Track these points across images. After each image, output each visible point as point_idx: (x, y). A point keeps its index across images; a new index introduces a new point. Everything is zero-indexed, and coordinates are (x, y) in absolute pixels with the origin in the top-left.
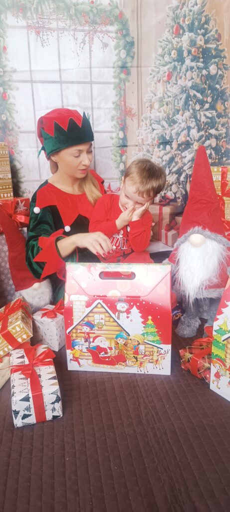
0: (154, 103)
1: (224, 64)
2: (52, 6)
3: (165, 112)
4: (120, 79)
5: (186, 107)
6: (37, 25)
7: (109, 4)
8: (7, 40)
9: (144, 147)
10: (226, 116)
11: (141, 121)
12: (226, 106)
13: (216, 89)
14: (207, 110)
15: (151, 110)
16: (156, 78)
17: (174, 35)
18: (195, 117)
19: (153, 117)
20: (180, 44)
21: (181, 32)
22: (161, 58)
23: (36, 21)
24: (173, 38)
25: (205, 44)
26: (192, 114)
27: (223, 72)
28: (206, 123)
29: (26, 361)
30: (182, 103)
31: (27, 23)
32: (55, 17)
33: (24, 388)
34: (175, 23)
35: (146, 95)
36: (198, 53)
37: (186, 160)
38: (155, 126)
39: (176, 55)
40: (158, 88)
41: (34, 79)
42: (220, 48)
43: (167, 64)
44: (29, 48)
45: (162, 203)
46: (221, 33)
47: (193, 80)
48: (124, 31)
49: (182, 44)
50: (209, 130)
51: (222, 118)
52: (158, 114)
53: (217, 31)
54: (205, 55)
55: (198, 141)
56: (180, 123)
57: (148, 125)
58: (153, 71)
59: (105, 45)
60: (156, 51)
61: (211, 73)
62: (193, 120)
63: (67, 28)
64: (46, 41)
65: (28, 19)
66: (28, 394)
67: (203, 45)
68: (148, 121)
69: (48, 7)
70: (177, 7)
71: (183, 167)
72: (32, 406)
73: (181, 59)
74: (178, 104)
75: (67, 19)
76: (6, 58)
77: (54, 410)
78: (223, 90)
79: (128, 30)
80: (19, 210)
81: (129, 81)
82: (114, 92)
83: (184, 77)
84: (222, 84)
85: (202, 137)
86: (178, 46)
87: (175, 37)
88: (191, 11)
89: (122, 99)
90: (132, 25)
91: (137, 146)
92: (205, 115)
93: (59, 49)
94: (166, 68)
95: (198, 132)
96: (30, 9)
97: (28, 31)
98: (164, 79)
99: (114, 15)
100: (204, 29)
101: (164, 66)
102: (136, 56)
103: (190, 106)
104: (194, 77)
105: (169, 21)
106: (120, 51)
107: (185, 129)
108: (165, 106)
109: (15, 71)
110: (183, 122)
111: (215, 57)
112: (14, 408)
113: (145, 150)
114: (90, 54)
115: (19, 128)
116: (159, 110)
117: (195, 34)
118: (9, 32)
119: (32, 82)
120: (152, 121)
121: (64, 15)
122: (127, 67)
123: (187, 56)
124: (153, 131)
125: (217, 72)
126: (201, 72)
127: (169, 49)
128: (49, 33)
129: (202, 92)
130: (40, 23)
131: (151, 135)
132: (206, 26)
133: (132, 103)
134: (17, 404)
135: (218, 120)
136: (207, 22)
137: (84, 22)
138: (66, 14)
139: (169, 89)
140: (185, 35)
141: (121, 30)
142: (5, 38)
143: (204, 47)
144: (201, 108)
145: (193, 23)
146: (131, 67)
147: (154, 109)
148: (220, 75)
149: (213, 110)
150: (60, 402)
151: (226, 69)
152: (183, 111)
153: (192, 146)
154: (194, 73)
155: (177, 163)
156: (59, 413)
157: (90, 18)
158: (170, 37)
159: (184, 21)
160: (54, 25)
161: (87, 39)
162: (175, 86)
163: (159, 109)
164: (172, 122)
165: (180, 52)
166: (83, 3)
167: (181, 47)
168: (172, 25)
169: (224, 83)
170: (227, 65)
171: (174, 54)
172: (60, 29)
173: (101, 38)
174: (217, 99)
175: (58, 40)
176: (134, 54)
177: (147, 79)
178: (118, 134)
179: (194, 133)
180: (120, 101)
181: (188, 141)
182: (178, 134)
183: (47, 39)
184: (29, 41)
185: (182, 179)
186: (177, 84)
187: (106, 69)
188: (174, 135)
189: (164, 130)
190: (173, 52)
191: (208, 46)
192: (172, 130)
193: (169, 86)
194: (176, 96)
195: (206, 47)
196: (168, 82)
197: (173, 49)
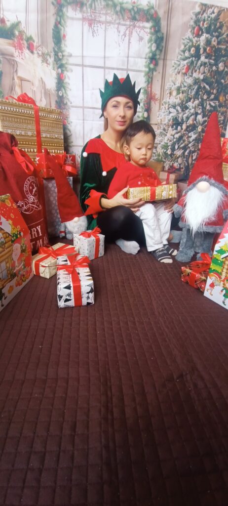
0: (173, 91)
2: (103, 3)
3: (180, 99)
4: (150, 69)
5: (197, 96)
6: (90, 18)
7: (147, 5)
8: (67, 29)
9: (162, 126)
10: (225, 106)
12: (227, 98)
13: (221, 83)
14: (212, 100)
15: (170, 97)
16: (176, 70)
17: (195, 35)
19: (171, 103)
20: (199, 43)
21: (200, 33)
22: (182, 53)
23: (89, 14)
24: (194, 38)
25: (218, 44)
26: (200, 102)
29: (69, 263)
30: (193, 93)
31: (83, 16)
32: (104, 12)
33: (67, 280)
34: (197, 25)
35: (168, 84)
36: (211, 52)
37: (191, 139)
38: (172, 110)
39: (194, 51)
40: (177, 79)
41: (85, 64)
43: (186, 58)
44: (83, 37)
45: (170, 171)
47: (204, 74)
48: (156, 28)
49: (200, 43)
51: (223, 108)
54: (216, 54)
55: (202, 125)
56: (190, 109)
57: (167, 108)
58: (175, 64)
59: (141, 39)
60: (180, 47)
61: (219, 70)
62: (201, 107)
63: (113, 21)
64: (96, 31)
65: (84, 12)
66: (70, 285)
67: (216, 45)
68: (167, 105)
69: (100, 5)
70: (199, 13)
71: (188, 144)
72: (72, 293)
73: (197, 56)
74: (191, 93)
75: (113, 14)
76: (65, 45)
77: (88, 298)
78: (227, 84)
79: (159, 27)
80: (67, 162)
81: (156, 71)
82: (144, 79)
83: (198, 70)
84: (227, 79)
85: (205, 122)
86: (197, 45)
87: (196, 36)
88: (209, 17)
89: (149, 86)
90: (163, 23)
91: (156, 124)
92: (210, 104)
94: (185, 62)
95: (203, 118)
96: (86, 4)
97: (83, 22)
98: (183, 71)
99: (150, 14)
100: (218, 33)
101: (184, 60)
102: (163, 50)
103: (200, 96)
104: (206, 71)
105: (192, 23)
106: (152, 44)
107: (194, 114)
108: (181, 94)
109: (70, 56)
110: (193, 108)
111: (224, 56)
112: (59, 293)
113: (162, 128)
114: (129, 45)
115: (71, 103)
117: (211, 35)
118: (69, 23)
119: (83, 66)
120: (170, 106)
121: (111, 11)
122: (155, 59)
123: (203, 53)
124: (170, 113)
125: (224, 69)
126: (212, 68)
127: (189, 46)
128: (99, 25)
129: (210, 84)
130: (93, 16)
131: (167, 117)
132: (219, 30)
133: (156, 90)
134: (61, 290)
135: (219, 109)
136: (221, 27)
137: (126, 18)
138: (113, 10)
139: (186, 80)
140: (203, 35)
141: (154, 27)
142: (65, 27)
144: (208, 98)
145: (210, 27)
146: (159, 59)
147: (173, 96)
148: (226, 71)
149: (217, 100)
150: (93, 293)
152: (194, 99)
153: (197, 129)
154: (206, 68)
155: (184, 141)
156: (91, 301)
157: (131, 15)
158: (191, 37)
159: (203, 25)
160: (103, 18)
161: (127, 32)
162: (190, 78)
163: (176, 96)
164: (184, 108)
165: (197, 48)
166: (127, 3)
167: (199, 45)
168: (194, 26)
171: (193, 50)
172: (108, 22)
173: (138, 32)
174: (221, 92)
175: (105, 32)
176: (163, 47)
177: (170, 70)
178: (143, 114)
179: (200, 117)
180: (148, 87)
181: (195, 124)
182: (188, 118)
183: (97, 30)
184: (83, 31)
185: (186, 153)
186: (191, 76)
187: (139, 60)
188: (184, 118)
189: (178, 113)
190: (193, 49)
191: (220, 46)
192: (184, 114)
193: (186, 77)
194: (190, 86)
195: (218, 47)
196: (185, 74)
197: (193, 46)
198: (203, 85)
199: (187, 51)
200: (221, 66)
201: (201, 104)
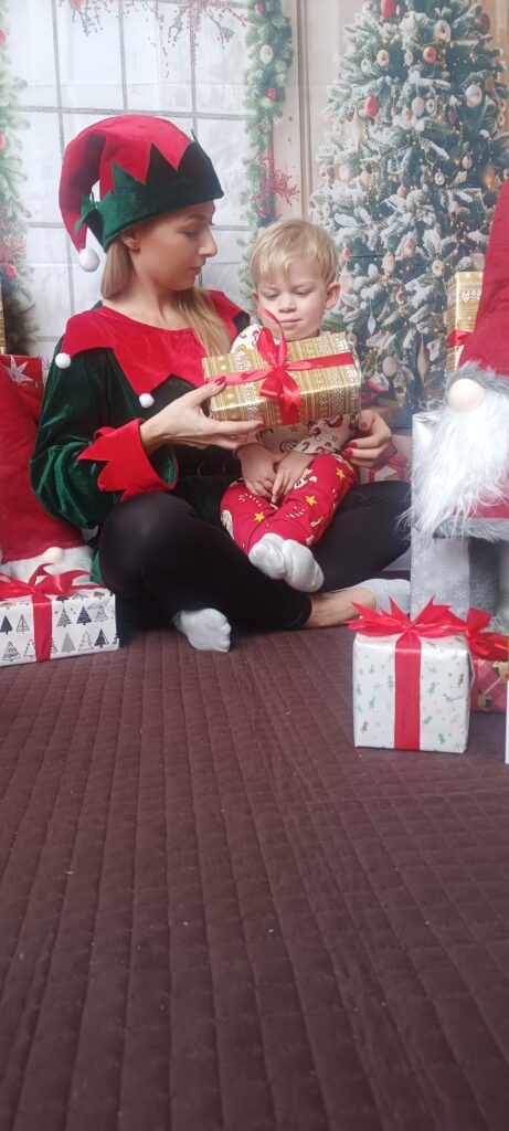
0: (338, 166)
1: (497, 85)
3: (365, 188)
4: (261, 110)
5: (414, 178)
8: (6, 16)
11: (308, 204)
13: (482, 140)
14: (462, 186)
15: (331, 182)
16: (342, 111)
17: (382, 18)
18: (434, 201)
19: (336, 198)
20: (397, 37)
21: (398, 12)
22: (353, 66)
24: (381, 24)
25: (453, 37)
26: (425, 194)
27: (495, 100)
28: (460, 217)
30: (402, 169)
35: (321, 148)
36: (437, 59)
37: (415, 301)
38: (342, 218)
39: (387, 60)
40: (347, 132)
41: (64, 105)
42: (487, 46)
43: (366, 79)
44: (55, 36)
46: (488, 14)
47: (427, 118)
48: (268, 4)
49: (401, 37)
50: (468, 232)
52: (348, 192)
53: (479, 9)
54: (453, 64)
55: (442, 257)
56: (399, 215)
57: (326, 214)
58: (336, 93)
59: (227, 34)
60: (342, 50)
61: (469, 104)
62: (430, 207)
64: (94, 20)
67: (448, 40)
68: (326, 205)
71: (407, 316)
73: (398, 70)
74: (395, 170)
76: (3, 57)
78: (499, 140)
79: (276, 2)
81: (280, 115)
82: (247, 139)
83: (405, 109)
84: (495, 129)
85: (450, 247)
86: (392, 42)
87: (384, 21)
89: (265, 155)
92: (457, 198)
93: (122, 39)
94: (365, 89)
95: (443, 237)
98: (361, 112)
100: (449, 6)
101: (360, 82)
102: (295, 59)
103: (423, 177)
104: (429, 110)
106: (260, 47)
107: (412, 229)
108: (364, 176)
109: (23, 85)
110: (406, 211)
111: (477, 68)
114: (193, 51)
115: (29, 216)
116: (351, 183)
117: (428, 16)
119: (61, 110)
120: (335, 207)
122: (275, 85)
123: (413, 64)
124: (337, 229)
125: (483, 101)
126: (446, 100)
127: (371, 47)
128: (99, 4)
129: (449, 144)
133: (288, 163)
135: (487, 210)
139: (372, 135)
140: (408, 17)
141: (261, 3)
142: (3, 12)
143: (452, 45)
144: (447, 181)
146: (286, 80)
147: (340, 180)
148: (490, 107)
149: (476, 187)
151: (503, 95)
152: (407, 186)
153: (427, 269)
154: (428, 103)
155: (393, 307)
161: (185, 19)
162: (386, 130)
163: (350, 180)
164: (380, 211)
165: (395, 52)
167: (399, 43)
169: (499, 127)
170: (505, 86)
171: (382, 57)
173: (217, 18)
174: (484, 163)
175: (121, 21)
176: (291, 52)
177: (321, 112)
179: (432, 237)
180: (261, 159)
181: (419, 254)
182: (395, 240)
183: (97, 16)
184: (55, 20)
185: (406, 343)
186: (389, 125)
187: (228, 87)
188: (385, 240)
189: (362, 227)
190: (381, 53)
191: (459, 43)
192: (382, 228)
193: (371, 129)
194: (388, 153)
195: (455, 45)
196: (370, 119)
197: (381, 46)
198: (427, 146)
199: (365, 60)
200: (472, 94)
201: (432, 198)
